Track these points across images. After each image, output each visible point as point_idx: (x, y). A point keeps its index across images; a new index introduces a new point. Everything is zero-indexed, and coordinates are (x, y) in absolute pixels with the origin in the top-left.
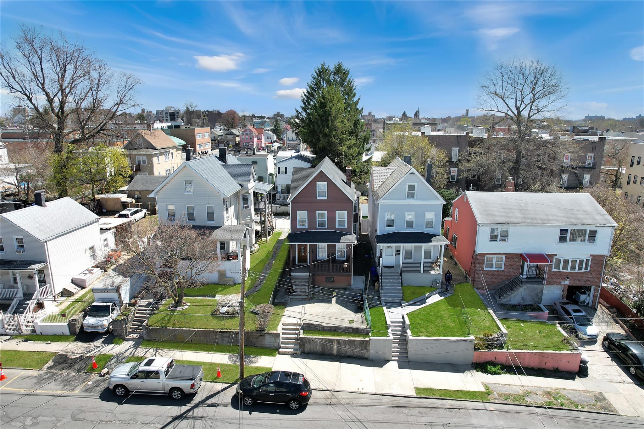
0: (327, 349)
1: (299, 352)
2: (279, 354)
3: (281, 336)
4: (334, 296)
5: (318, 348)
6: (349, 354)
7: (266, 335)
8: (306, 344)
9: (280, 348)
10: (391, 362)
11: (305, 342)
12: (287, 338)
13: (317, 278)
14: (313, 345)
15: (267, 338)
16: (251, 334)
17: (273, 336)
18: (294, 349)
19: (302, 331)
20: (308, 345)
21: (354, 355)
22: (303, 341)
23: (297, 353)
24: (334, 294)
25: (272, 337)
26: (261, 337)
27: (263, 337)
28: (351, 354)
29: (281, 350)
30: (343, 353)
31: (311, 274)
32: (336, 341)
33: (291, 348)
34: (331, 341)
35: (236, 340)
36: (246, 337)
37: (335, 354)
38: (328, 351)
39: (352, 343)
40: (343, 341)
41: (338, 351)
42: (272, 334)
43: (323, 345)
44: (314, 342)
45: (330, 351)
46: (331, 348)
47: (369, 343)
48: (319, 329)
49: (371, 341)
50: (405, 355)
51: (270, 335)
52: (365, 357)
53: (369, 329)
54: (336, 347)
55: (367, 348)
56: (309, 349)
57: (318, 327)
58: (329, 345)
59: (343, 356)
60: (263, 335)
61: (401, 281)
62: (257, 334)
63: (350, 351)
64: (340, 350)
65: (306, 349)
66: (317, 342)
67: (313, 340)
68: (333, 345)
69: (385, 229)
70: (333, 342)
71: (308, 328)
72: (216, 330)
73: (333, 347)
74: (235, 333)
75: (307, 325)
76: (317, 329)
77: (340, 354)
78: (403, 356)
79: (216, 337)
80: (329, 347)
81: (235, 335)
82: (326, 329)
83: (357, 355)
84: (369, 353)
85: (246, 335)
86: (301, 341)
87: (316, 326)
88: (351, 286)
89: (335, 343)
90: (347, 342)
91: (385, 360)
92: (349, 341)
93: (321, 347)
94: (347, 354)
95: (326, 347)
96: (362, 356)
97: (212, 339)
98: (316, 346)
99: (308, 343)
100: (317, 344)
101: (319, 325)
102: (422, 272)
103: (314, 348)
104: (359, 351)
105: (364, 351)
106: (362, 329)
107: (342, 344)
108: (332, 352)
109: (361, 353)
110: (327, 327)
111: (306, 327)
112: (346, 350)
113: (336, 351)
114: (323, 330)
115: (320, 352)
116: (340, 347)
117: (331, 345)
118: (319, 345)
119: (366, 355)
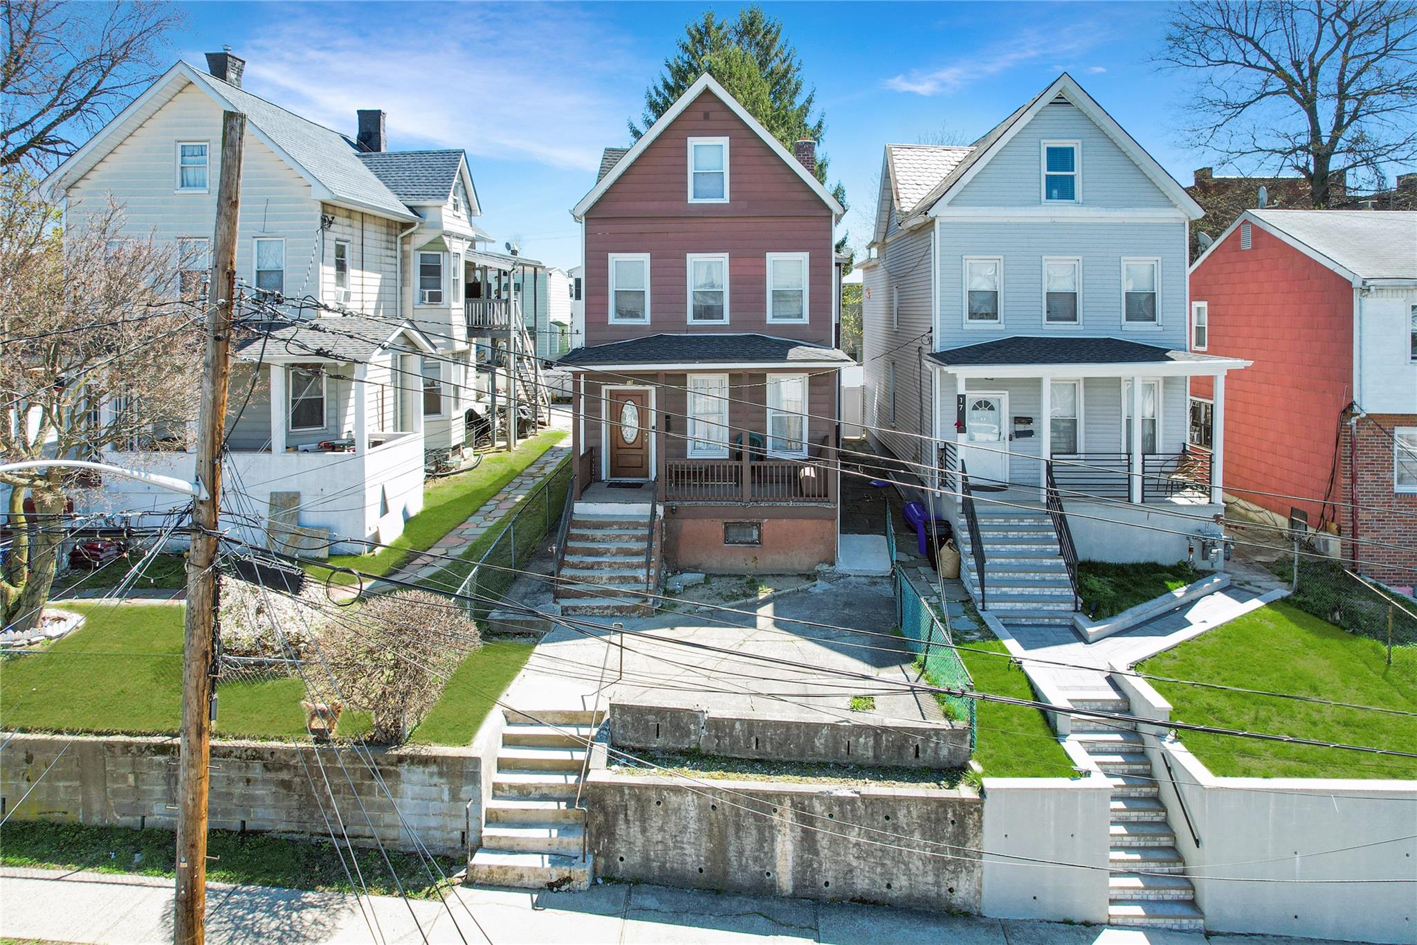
0: (741, 853)
1: (581, 874)
2: (468, 883)
3: (490, 775)
4: (765, 602)
5: (689, 850)
6: (862, 884)
7: (403, 769)
8: (621, 825)
9: (479, 846)
10: (1107, 933)
11: (616, 813)
12: (523, 793)
13: (688, 526)
14: (661, 829)
15: (413, 782)
17: (441, 774)
18: (559, 858)
19: (601, 751)
20: (635, 829)
21: (894, 893)
22: (603, 809)
23: (569, 880)
24: (764, 592)
25: (436, 780)
27: (389, 783)
28: (873, 882)
29: (480, 859)
30: (828, 874)
31: (660, 510)
32: (788, 802)
33: (541, 847)
34: (763, 803)
35: (245, 797)
36: (297, 780)
37: (785, 888)
38: (743, 868)
39: (881, 818)
40: (830, 808)
41: (805, 872)
42: (438, 765)
43: (716, 830)
44: (666, 811)
45: (757, 869)
46: (762, 855)
47: (980, 817)
48: (693, 737)
49: (987, 802)
50: (1178, 892)
51: (424, 772)
52: (953, 902)
53: (965, 735)
54: (789, 847)
55: (968, 844)
56: (637, 859)
57: (692, 727)
58: (754, 832)
59: (829, 896)
60: (392, 768)
61: (1054, 535)
62: (357, 766)
63: (872, 869)
64: (811, 865)
65: (622, 859)
66: (684, 813)
67: (659, 803)
68: (772, 827)
69: (965, 327)
70: (775, 811)
71: (636, 731)
72: (139, 739)
73: (773, 840)
74: (240, 758)
75: (629, 719)
76: (686, 741)
77: (814, 883)
78: (1167, 897)
79: (136, 779)
80: (750, 841)
81: (240, 768)
82: (731, 735)
83: (908, 892)
84: (980, 879)
85: (295, 768)
86: (594, 804)
87: (678, 724)
88: (832, 564)
89: (785, 819)
90: (852, 811)
91: (1070, 923)
92: (863, 802)
93: (704, 839)
94: (855, 886)
95: (732, 839)
96: (939, 895)
97: (116, 793)
98: (675, 836)
99: (631, 818)
100: (685, 827)
101: (697, 717)
102: (1137, 497)
103: (666, 849)
104: (921, 867)
105: (951, 868)
106: (930, 736)
107: (823, 821)
108: (768, 874)
109: (930, 879)
110: (738, 725)
111: (624, 726)
112: (849, 865)
113: (790, 868)
114: (718, 745)
115: (701, 870)
116: (814, 841)
117: (760, 831)
118: (693, 826)
119: (963, 889)
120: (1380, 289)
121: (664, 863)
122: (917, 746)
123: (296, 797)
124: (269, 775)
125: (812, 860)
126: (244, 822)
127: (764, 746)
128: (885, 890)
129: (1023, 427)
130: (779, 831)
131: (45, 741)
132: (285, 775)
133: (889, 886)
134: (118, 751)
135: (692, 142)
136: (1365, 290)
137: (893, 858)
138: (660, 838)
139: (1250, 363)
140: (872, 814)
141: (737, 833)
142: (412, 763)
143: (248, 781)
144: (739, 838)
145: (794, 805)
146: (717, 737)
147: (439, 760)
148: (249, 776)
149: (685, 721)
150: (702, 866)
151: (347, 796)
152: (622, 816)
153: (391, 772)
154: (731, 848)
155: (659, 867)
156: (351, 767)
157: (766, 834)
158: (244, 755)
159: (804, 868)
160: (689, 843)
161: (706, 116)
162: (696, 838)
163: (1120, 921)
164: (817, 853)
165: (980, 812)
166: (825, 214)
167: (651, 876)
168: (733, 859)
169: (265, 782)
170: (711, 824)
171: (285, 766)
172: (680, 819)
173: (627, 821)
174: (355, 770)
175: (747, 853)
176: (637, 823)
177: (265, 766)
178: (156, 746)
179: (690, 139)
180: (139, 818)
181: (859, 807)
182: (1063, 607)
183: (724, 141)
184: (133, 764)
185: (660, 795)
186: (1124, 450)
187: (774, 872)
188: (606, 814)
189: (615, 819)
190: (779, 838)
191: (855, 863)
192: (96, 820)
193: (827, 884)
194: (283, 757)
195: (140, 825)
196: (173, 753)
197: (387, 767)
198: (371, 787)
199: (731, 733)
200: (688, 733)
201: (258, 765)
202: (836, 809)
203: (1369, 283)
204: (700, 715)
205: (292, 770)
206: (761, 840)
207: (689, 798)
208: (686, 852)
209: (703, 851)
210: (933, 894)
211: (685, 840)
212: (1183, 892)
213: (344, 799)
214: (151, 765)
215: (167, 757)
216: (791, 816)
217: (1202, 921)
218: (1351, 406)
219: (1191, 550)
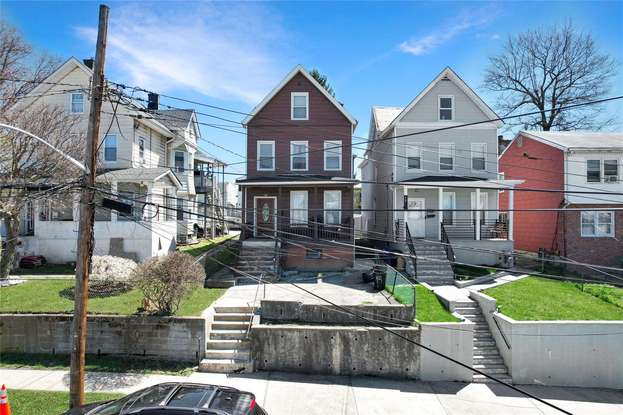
0: (318, 356)
1: (249, 366)
2: (199, 371)
3: (208, 330)
5: (295, 356)
6: (369, 368)
7: (171, 325)
8: (266, 346)
9: (204, 357)
11: (264, 341)
12: (223, 337)
13: (291, 251)
14: (283, 348)
15: (175, 330)
16: (136, 323)
17: (187, 327)
18: (238, 360)
19: (257, 319)
20: (272, 348)
21: (383, 372)
22: (258, 340)
23: (244, 369)
25: (185, 329)
26: (159, 331)
27: (165, 331)
28: (374, 367)
29: (204, 361)
30: (355, 364)
31: (279, 244)
32: (338, 334)
33: (229, 356)
34: (327, 335)
35: (100, 339)
36: (124, 331)
37: (336, 371)
38: (319, 363)
39: (378, 340)
40: (356, 336)
41: (345, 364)
42: (186, 323)
43: (307, 347)
44: (285, 340)
45: (325, 363)
46: (327, 357)
47: (419, 337)
48: (296, 314)
49: (422, 331)
50: (501, 370)
51: (180, 326)
52: (408, 374)
53: (412, 309)
54: (338, 353)
55: (414, 350)
56: (273, 361)
57: (296, 309)
58: (323, 348)
59: (356, 374)
60: (166, 325)
61: (445, 252)
62: (151, 324)
63: (374, 362)
64: (348, 361)
65: (266, 361)
66: (293, 340)
67: (282, 336)
68: (331, 345)
69: (407, 172)
70: (332, 338)
71: (272, 312)
72: (52, 315)
73: (332, 350)
74: (98, 322)
75: (269, 307)
76: (294, 315)
77: (349, 369)
78: (496, 372)
79: (51, 332)
80: (321, 352)
81: (98, 326)
82: (313, 312)
83: (389, 371)
84: (419, 364)
85: (123, 325)
86: (254, 337)
87: (290, 308)
88: (352, 267)
89: (337, 341)
90: (365, 337)
91: (457, 381)
92: (370, 333)
93: (302, 351)
94: (366, 369)
95: (314, 351)
96: (402, 372)
97: (41, 339)
98: (290, 350)
99: (270, 343)
100: (294, 346)
101: (298, 305)
102: (478, 238)
103: (286, 356)
104: (394, 360)
105: (407, 360)
106: (397, 310)
107: (353, 342)
108: (329, 365)
109: (398, 365)
110: (316, 308)
111: (267, 310)
112: (364, 360)
113: (339, 362)
114: (307, 317)
115: (300, 365)
116: (349, 350)
117: (326, 347)
118: (297, 346)
119: (412, 369)
120: (575, 152)
121: (284, 363)
122: (392, 315)
123: (123, 338)
124: (113, 329)
125: (348, 359)
126: (99, 350)
127: (327, 316)
128: (379, 370)
129: (430, 214)
130: (334, 347)
131: (10, 316)
132: (118, 329)
133: (381, 369)
134: (43, 320)
136: (569, 152)
137: (383, 357)
138: (283, 351)
139: (523, 181)
140: (374, 338)
141: (316, 348)
142: (175, 322)
143: (102, 332)
144: (317, 350)
145: (340, 335)
146: (307, 313)
147: (187, 320)
148: (103, 329)
149: (293, 307)
150: (301, 363)
151: (146, 337)
152: (267, 342)
153: (165, 326)
154: (314, 355)
155: (283, 364)
156: (148, 324)
157: (329, 349)
158: (100, 320)
159: (345, 361)
160: (295, 353)
161: (299, 84)
162: (298, 351)
163: (477, 380)
164: (350, 356)
165: (419, 335)
166: (349, 124)
167: (279, 368)
168: (314, 359)
169: (109, 332)
170: (305, 345)
171: (119, 325)
172: (292, 343)
173: (269, 344)
174: (150, 326)
175: (321, 357)
176: (273, 345)
177: (110, 325)
178: (60, 317)
179: (292, 93)
180: (52, 350)
181: (368, 335)
182: (449, 277)
183: (307, 94)
184: (50, 325)
185: (283, 333)
186: (472, 218)
187: (332, 364)
188: (260, 342)
189: (263, 344)
190: (334, 350)
191: (366, 359)
192: (32, 351)
193: (354, 369)
194: (118, 321)
195: (52, 353)
196: (68, 320)
197: (164, 324)
198: (157, 333)
199: (313, 311)
200: (294, 312)
201: (106, 324)
202: (358, 336)
203: (570, 149)
204: (300, 304)
205: (122, 326)
206: (326, 351)
207: (296, 334)
208: (294, 357)
209: (301, 356)
210: (400, 372)
211: (294, 352)
212: (503, 370)
213: (145, 339)
214: (58, 326)
215: (65, 322)
216: (339, 340)
217: (511, 380)
218: (564, 201)
219: (500, 258)
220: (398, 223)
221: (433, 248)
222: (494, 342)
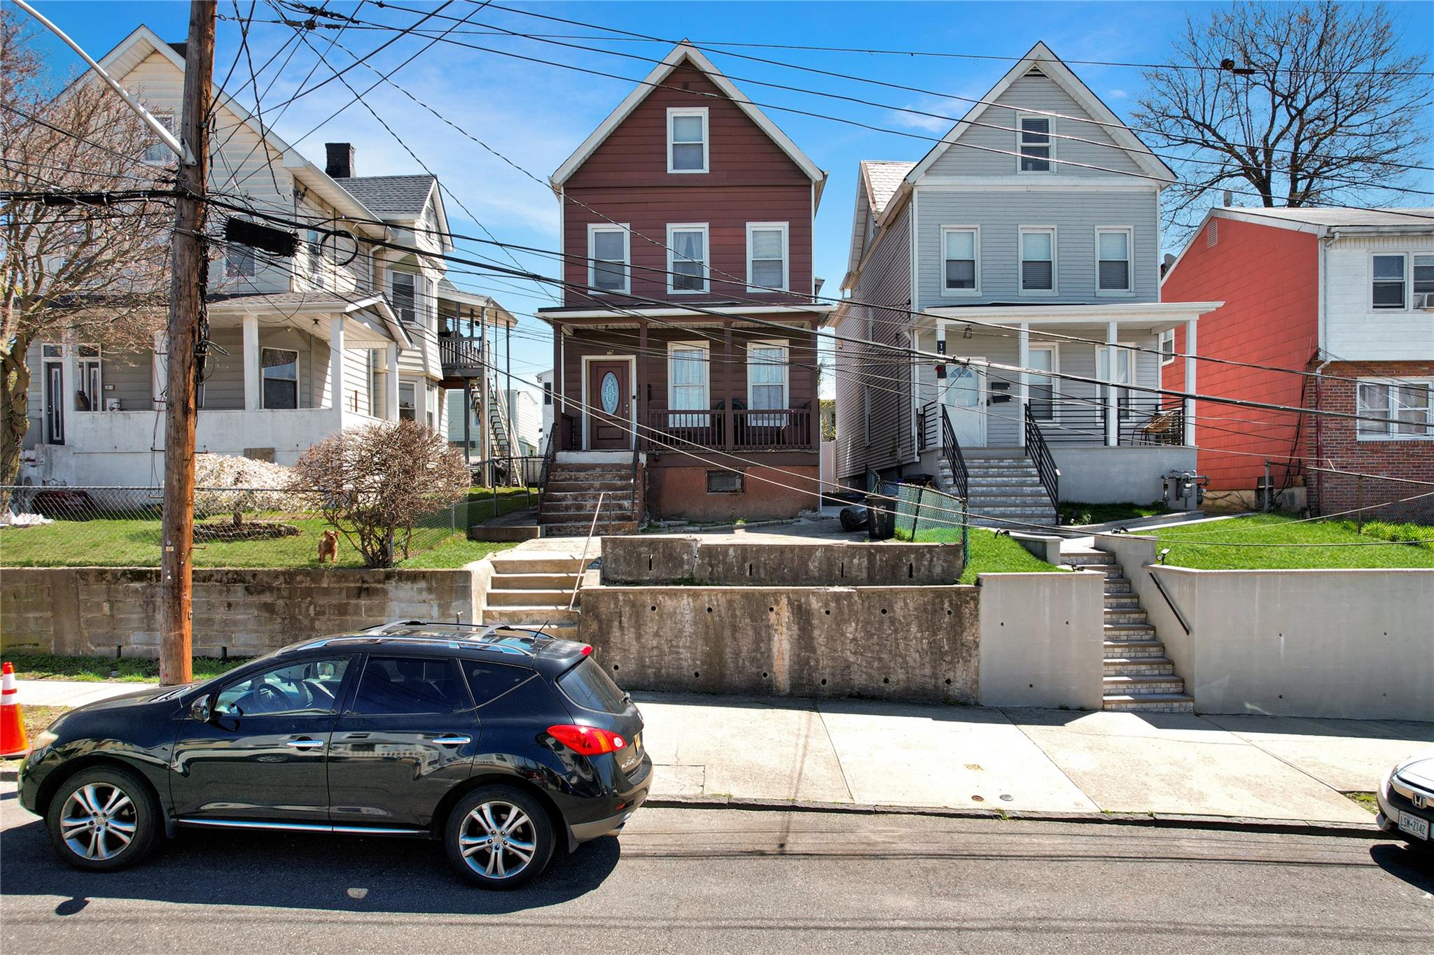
0: (737, 654)
5: (685, 654)
6: (859, 679)
7: (391, 586)
8: (616, 633)
11: (610, 621)
13: (671, 475)
14: (656, 635)
15: (401, 599)
16: (307, 583)
17: (430, 590)
19: (593, 575)
20: (630, 636)
21: (891, 688)
22: (597, 617)
25: (425, 595)
26: (363, 602)
27: (376, 601)
28: (871, 677)
30: (824, 668)
31: (643, 457)
32: (784, 601)
34: (760, 605)
35: (225, 623)
36: (281, 602)
37: (782, 687)
38: (740, 670)
39: (878, 612)
40: (826, 604)
41: (802, 670)
42: (427, 581)
43: (711, 632)
44: (661, 616)
45: (754, 669)
46: (759, 655)
47: (976, 605)
48: (686, 567)
49: (983, 590)
50: (1169, 685)
51: (412, 589)
52: (951, 693)
53: (958, 551)
54: (786, 646)
55: (965, 634)
56: (632, 666)
57: (685, 557)
58: (751, 633)
59: (827, 693)
60: (379, 586)
61: (1034, 471)
62: (343, 585)
63: (870, 664)
64: (808, 663)
65: (616, 668)
66: (679, 617)
67: (653, 608)
68: (768, 627)
69: (943, 294)
70: (772, 609)
71: (628, 564)
72: (113, 568)
73: (770, 639)
74: (221, 581)
75: (621, 552)
76: (680, 571)
77: (811, 680)
78: (1157, 690)
79: (112, 608)
80: (746, 643)
81: (221, 592)
82: (724, 562)
83: (906, 685)
84: (977, 669)
85: (279, 589)
86: (588, 612)
87: (671, 554)
88: (815, 511)
89: (782, 617)
90: (848, 606)
91: (1067, 709)
92: (860, 597)
93: (700, 642)
94: (852, 682)
95: (728, 641)
96: (936, 687)
97: (89, 623)
98: (671, 641)
99: (626, 625)
100: (681, 631)
101: (690, 546)
102: (1113, 441)
103: (662, 654)
104: (918, 660)
105: (948, 658)
106: (923, 555)
107: (820, 618)
108: (765, 675)
109: (927, 671)
110: (731, 551)
111: (616, 560)
112: (846, 660)
113: (787, 667)
114: (711, 573)
115: (697, 674)
116: (812, 638)
117: (757, 631)
118: (689, 629)
119: (960, 679)
120: (1344, 238)
121: (659, 670)
122: (911, 565)
123: (279, 620)
124: (254, 598)
125: (809, 658)
126: (225, 649)
127: (758, 572)
128: (883, 685)
129: (1000, 392)
130: (776, 630)
131: (15, 571)
132: (267, 598)
133: (886, 681)
134: (91, 579)
135: (672, 112)
136: (1329, 238)
137: (890, 652)
138: (655, 643)
139: (1220, 304)
140: (869, 608)
141: (733, 634)
142: (400, 579)
143: (229, 605)
144: (735, 639)
145: (790, 603)
146: (710, 565)
147: (428, 575)
148: (231, 599)
149: (678, 550)
150: (698, 670)
151: (332, 617)
152: (616, 624)
153: (377, 589)
154: (728, 650)
155: (655, 674)
156: (336, 586)
157: (763, 635)
158: (225, 579)
159: (801, 664)
160: (685, 647)
161: (686, 87)
162: (691, 642)
163: (1115, 706)
164: (814, 651)
165: (976, 600)
167: (646, 683)
168: (730, 660)
169: (246, 605)
170: (707, 627)
171: (270, 588)
172: (676, 623)
173: (621, 628)
174: (341, 589)
175: (744, 654)
176: (632, 630)
177: (247, 589)
178: (131, 572)
179: (669, 110)
180: (115, 648)
181: (856, 602)
182: (1045, 521)
183: (703, 112)
184: (108, 591)
185: (655, 599)
186: (1098, 395)
187: (771, 671)
188: (600, 622)
189: (610, 627)
190: (776, 638)
191: (852, 659)
192: (69, 650)
193: (824, 682)
194: (266, 579)
195: (115, 655)
196: (151, 579)
197: (373, 585)
198: (357, 607)
199: (724, 560)
200: (681, 563)
201: (239, 587)
202: (833, 605)
203: (1333, 230)
204: (693, 544)
205: (275, 591)
206: (758, 640)
207: (685, 602)
208: (682, 656)
209: (699, 655)
210: (930, 687)
211: (681, 644)
212: (1174, 685)
213: (330, 620)
214: (127, 592)
215: (144, 584)
216: (787, 614)
217: (1191, 704)
218: (1316, 354)
219: (1166, 486)
220: (923, 416)
221: (1006, 462)
222: (1152, 632)
